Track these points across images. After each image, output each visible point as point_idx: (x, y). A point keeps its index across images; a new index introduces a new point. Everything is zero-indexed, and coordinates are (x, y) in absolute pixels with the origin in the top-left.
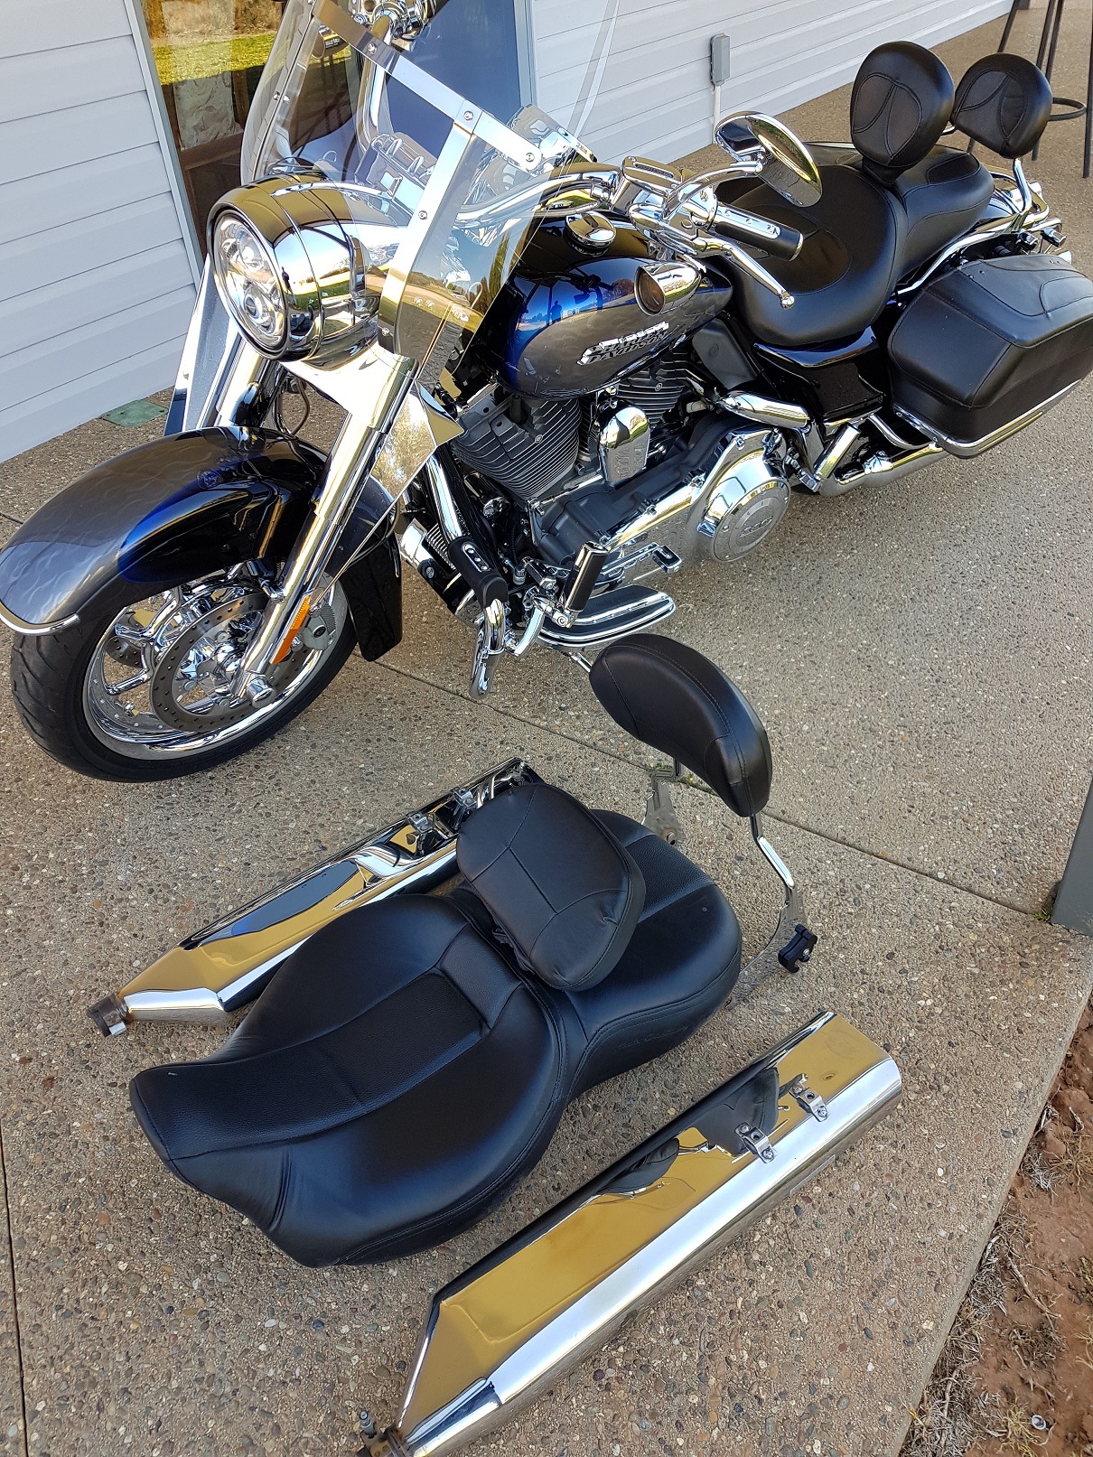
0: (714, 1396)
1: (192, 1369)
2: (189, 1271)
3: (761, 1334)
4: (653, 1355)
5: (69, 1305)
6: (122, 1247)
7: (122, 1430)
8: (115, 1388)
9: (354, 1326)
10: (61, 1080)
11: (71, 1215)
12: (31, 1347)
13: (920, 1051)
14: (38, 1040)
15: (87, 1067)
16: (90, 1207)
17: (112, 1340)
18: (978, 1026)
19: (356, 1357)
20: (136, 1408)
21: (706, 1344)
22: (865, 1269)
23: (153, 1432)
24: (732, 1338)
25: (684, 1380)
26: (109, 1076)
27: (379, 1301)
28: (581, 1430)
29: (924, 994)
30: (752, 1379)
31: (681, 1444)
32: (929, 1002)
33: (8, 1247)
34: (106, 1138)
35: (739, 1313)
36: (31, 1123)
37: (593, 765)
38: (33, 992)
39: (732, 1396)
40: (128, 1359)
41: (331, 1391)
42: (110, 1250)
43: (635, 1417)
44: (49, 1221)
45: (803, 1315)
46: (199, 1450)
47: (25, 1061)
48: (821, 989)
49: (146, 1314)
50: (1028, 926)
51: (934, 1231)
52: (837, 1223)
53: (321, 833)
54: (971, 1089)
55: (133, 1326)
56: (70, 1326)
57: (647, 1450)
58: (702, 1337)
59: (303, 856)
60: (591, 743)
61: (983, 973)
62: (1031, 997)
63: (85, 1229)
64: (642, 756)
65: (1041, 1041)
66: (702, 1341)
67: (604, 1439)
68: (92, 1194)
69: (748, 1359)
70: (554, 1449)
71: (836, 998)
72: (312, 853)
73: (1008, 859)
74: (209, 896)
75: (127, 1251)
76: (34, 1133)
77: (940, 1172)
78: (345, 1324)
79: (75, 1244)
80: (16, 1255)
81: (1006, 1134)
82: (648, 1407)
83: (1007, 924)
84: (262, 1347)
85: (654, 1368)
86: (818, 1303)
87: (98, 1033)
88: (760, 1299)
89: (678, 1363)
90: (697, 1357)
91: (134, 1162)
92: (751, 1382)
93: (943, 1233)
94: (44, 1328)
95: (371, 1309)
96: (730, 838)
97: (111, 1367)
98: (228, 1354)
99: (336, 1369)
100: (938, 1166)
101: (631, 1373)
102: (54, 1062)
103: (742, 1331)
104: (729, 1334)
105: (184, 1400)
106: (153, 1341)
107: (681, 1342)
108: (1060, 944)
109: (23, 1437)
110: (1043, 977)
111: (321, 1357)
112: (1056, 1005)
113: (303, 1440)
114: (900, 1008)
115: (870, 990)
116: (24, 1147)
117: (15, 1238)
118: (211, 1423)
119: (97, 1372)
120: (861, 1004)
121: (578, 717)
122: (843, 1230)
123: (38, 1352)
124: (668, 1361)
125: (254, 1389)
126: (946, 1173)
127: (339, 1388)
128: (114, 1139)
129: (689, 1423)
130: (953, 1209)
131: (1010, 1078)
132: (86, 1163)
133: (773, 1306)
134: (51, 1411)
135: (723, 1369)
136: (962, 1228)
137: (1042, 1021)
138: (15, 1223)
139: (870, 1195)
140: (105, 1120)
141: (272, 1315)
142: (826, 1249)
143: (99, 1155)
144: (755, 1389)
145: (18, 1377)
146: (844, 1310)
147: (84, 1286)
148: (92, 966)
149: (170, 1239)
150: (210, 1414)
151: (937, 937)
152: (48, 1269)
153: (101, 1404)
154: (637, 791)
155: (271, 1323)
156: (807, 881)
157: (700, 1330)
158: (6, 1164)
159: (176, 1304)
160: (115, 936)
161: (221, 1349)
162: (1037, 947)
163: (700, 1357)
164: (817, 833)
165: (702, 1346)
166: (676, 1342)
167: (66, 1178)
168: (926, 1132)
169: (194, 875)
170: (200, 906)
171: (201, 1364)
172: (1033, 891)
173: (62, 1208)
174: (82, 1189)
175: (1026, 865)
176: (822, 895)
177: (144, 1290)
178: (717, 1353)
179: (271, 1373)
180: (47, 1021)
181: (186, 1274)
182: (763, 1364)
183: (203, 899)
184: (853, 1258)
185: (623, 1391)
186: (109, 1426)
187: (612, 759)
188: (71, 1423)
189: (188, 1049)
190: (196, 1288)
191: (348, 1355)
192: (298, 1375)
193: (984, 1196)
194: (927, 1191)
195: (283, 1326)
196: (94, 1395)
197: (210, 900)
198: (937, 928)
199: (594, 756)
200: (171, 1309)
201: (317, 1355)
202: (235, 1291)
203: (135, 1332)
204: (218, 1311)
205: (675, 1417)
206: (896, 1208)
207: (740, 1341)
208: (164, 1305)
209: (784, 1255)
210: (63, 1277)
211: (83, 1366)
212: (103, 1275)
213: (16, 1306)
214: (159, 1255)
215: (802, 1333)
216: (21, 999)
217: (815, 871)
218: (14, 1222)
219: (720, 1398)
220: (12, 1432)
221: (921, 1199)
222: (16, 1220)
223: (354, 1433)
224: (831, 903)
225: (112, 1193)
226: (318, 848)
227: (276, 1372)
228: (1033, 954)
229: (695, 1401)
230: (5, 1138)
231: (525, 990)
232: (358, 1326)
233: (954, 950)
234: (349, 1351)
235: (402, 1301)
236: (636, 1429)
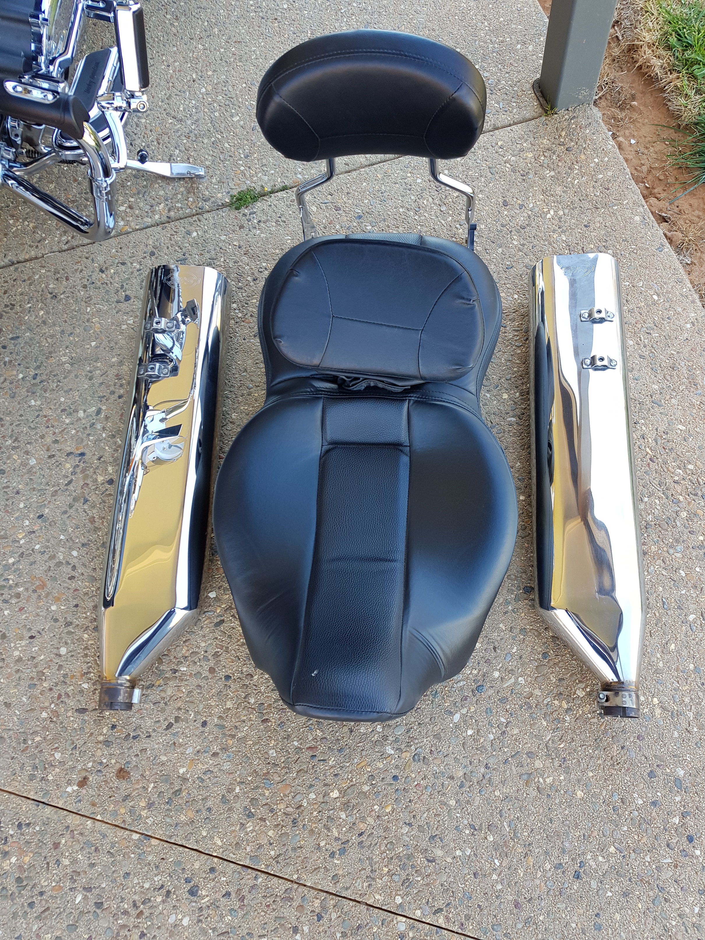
0: (689, 503)
1: (451, 786)
2: (377, 750)
3: (673, 455)
4: (645, 517)
5: (336, 846)
6: (319, 786)
7: (458, 853)
8: (424, 845)
9: (498, 668)
10: (128, 763)
11: (262, 812)
12: (347, 889)
13: (578, 244)
14: (71, 763)
15: (134, 738)
16: (267, 794)
17: (386, 829)
18: (586, 205)
19: (520, 679)
20: (450, 836)
21: (658, 486)
22: (678, 377)
23: (475, 833)
24: (666, 470)
25: (670, 511)
26: (158, 725)
27: (493, 642)
28: (658, 584)
29: (545, 210)
30: (694, 478)
31: (702, 539)
32: (552, 212)
33: (250, 871)
34: (215, 754)
35: (654, 456)
36: (150, 805)
37: (189, 233)
38: (14, 744)
39: (696, 495)
40: (410, 825)
41: (530, 707)
42: (314, 797)
43: (671, 551)
44: (253, 831)
45: (680, 427)
46: (509, 809)
47: (83, 783)
48: (495, 255)
49: (386, 796)
50: (547, 125)
51: (684, 328)
52: (643, 369)
53: (62, 446)
54: (621, 241)
55: (389, 809)
56: (354, 853)
57: (694, 558)
58: (654, 484)
59: (74, 473)
60: (164, 219)
61: (557, 171)
62: (592, 165)
63: (282, 806)
64: (213, 199)
65: (621, 185)
66: (655, 486)
67: (672, 575)
68: (257, 787)
69: (683, 471)
70: (658, 605)
71: (508, 254)
72: (78, 466)
73: (495, 91)
74: (46, 562)
75: (325, 785)
76: (163, 806)
77: (655, 297)
78: (493, 672)
79: (289, 820)
80: (263, 867)
81: (660, 250)
82: (671, 540)
83: (536, 133)
84: (470, 732)
85: (652, 521)
86: (679, 413)
87: (108, 714)
88: (656, 440)
89: (659, 508)
90: (662, 495)
91: (254, 744)
92: (696, 480)
93: (688, 326)
94: (341, 872)
95: (495, 651)
96: (337, 209)
97: (408, 839)
98: (458, 757)
99: (518, 695)
100: (652, 295)
101: (645, 535)
102: (105, 761)
103: (665, 463)
104: (662, 470)
105: (468, 802)
106: (410, 801)
107: (648, 497)
108: (572, 121)
109: (412, 921)
110: (585, 148)
111: (503, 700)
112: (606, 159)
113: (550, 742)
114: (543, 229)
115: (518, 232)
116: (168, 820)
117: (247, 863)
118: (497, 793)
119: (403, 851)
120: (523, 245)
121: (131, 207)
122: (649, 369)
123: (356, 885)
124: (653, 511)
125: (494, 753)
126: (658, 295)
127: (533, 701)
128: (221, 749)
129: (695, 527)
130: (680, 309)
131: (630, 218)
132: (226, 780)
133: (664, 437)
134: (407, 894)
135: (679, 488)
136: (693, 315)
137: (610, 174)
138: (234, 856)
139: (641, 340)
140: (198, 747)
141: (451, 713)
142: (653, 386)
143: (227, 766)
144: (701, 481)
145: (364, 908)
146: (693, 405)
147: (329, 829)
148: (32, 686)
149: (340, 750)
150: (491, 790)
151: (514, 171)
152: (294, 849)
153: (429, 858)
154: (241, 227)
155: (457, 717)
156: (413, 197)
157: (649, 483)
158: (172, 841)
159: (395, 772)
160: (16, 653)
161: (450, 760)
162: (563, 134)
163: (663, 494)
164: (380, 162)
165: (658, 488)
166: (646, 499)
167: (224, 800)
168: (628, 283)
169: (11, 561)
170: (51, 574)
171: (452, 778)
172: (526, 101)
173: (250, 815)
174: (245, 793)
175: (507, 87)
176: (431, 200)
177: (366, 788)
178: (668, 484)
179: (491, 737)
180: (57, 748)
181: (377, 754)
182: (691, 467)
183: (45, 568)
184: (668, 377)
185: (653, 547)
186: (449, 860)
187: (195, 218)
188: (428, 885)
189: (187, 655)
190: (393, 752)
191: (515, 683)
192: (505, 721)
193: (684, 290)
194: (661, 313)
195: (464, 711)
196: (420, 860)
197: (52, 564)
198: (508, 165)
199: (181, 227)
200: (395, 778)
201: (501, 702)
202: (415, 728)
203: (393, 810)
204: (421, 747)
205: (687, 531)
206: (657, 335)
207: (670, 468)
208: (389, 780)
209: (641, 409)
210: (312, 841)
211: (392, 858)
212: (331, 812)
213: (305, 886)
214: (348, 765)
215: (691, 435)
216: (13, 758)
217: (410, 187)
218: (232, 857)
219: (693, 501)
220: (402, 927)
221: (663, 319)
222: (231, 855)
223: (567, 709)
224: (440, 200)
225: (268, 773)
226: (78, 458)
227: (493, 733)
228: (567, 139)
229: (685, 515)
230: (147, 830)
231: (416, 402)
232: (501, 665)
233: (530, 171)
234: (513, 680)
235: (504, 629)
236: (679, 555)
